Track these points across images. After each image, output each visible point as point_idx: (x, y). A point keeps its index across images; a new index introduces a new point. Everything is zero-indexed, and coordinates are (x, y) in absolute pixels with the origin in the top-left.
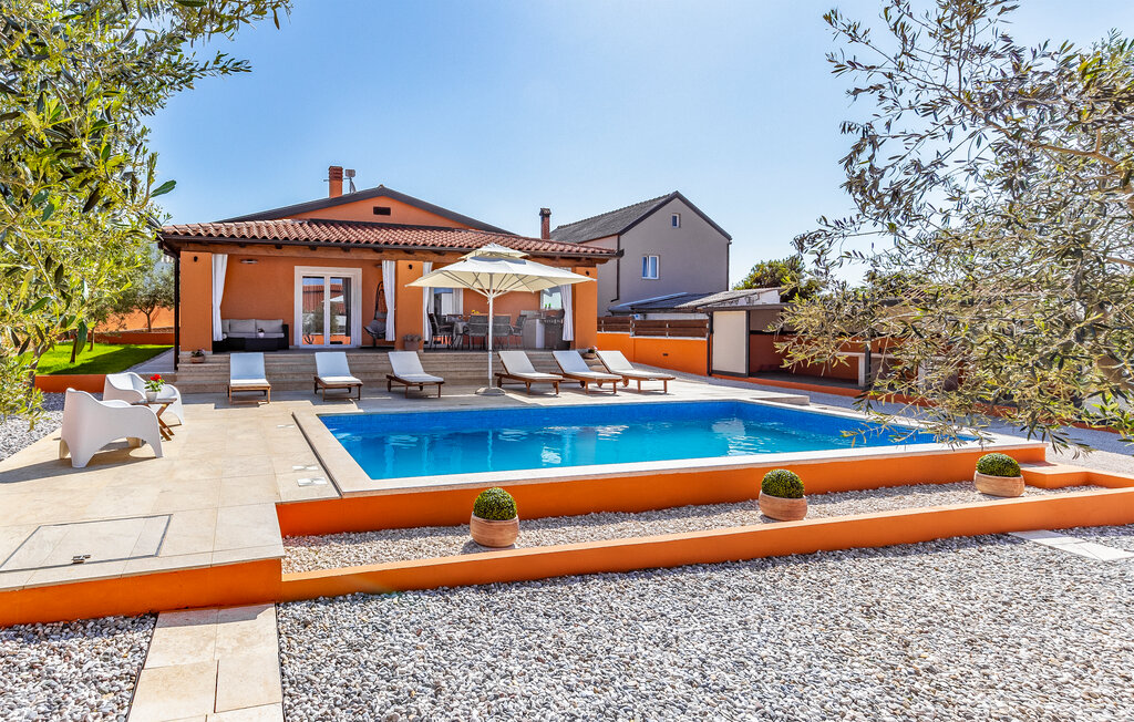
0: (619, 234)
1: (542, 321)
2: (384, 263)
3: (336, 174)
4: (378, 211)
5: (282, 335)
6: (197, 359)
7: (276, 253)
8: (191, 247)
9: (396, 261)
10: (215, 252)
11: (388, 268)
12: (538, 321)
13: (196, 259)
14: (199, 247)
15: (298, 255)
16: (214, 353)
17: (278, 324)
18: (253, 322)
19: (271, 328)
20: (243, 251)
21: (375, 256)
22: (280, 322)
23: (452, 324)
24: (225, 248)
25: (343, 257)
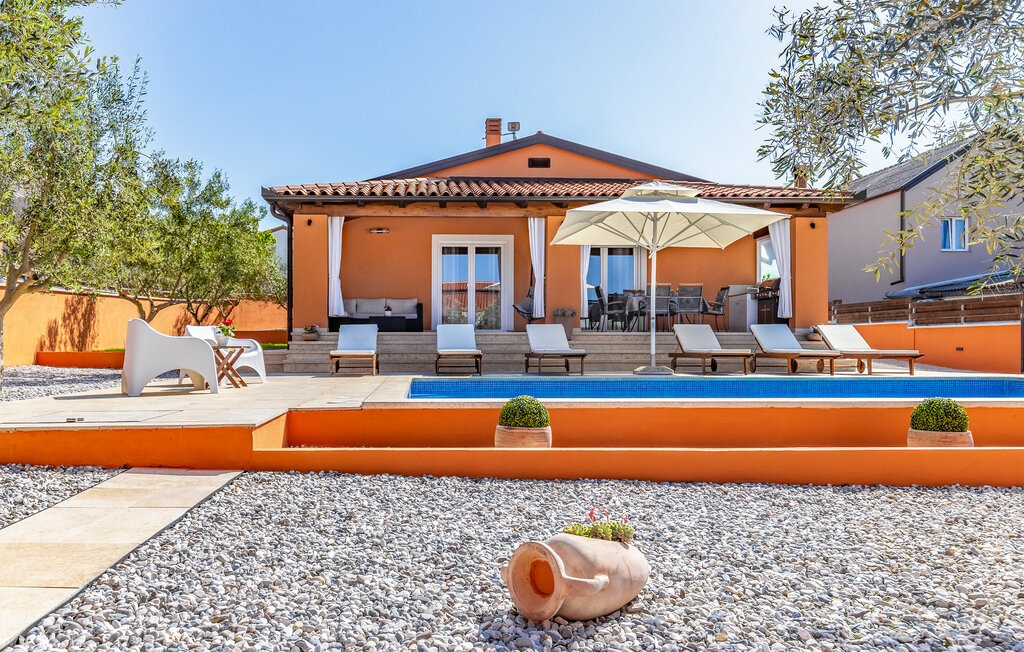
0: (903, 189)
1: (755, 297)
2: (531, 221)
3: (493, 126)
4: (533, 163)
5: (415, 316)
6: (309, 336)
7: (398, 212)
8: (306, 208)
9: (546, 217)
10: (331, 215)
11: (535, 226)
12: (749, 296)
13: (310, 222)
14: (313, 208)
15: (426, 214)
16: (330, 331)
17: (412, 303)
18: (382, 302)
19: (404, 308)
20: (361, 212)
21: (520, 213)
22: (415, 301)
23: (625, 300)
24: (341, 209)
25: (478, 215)
